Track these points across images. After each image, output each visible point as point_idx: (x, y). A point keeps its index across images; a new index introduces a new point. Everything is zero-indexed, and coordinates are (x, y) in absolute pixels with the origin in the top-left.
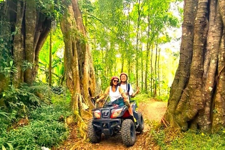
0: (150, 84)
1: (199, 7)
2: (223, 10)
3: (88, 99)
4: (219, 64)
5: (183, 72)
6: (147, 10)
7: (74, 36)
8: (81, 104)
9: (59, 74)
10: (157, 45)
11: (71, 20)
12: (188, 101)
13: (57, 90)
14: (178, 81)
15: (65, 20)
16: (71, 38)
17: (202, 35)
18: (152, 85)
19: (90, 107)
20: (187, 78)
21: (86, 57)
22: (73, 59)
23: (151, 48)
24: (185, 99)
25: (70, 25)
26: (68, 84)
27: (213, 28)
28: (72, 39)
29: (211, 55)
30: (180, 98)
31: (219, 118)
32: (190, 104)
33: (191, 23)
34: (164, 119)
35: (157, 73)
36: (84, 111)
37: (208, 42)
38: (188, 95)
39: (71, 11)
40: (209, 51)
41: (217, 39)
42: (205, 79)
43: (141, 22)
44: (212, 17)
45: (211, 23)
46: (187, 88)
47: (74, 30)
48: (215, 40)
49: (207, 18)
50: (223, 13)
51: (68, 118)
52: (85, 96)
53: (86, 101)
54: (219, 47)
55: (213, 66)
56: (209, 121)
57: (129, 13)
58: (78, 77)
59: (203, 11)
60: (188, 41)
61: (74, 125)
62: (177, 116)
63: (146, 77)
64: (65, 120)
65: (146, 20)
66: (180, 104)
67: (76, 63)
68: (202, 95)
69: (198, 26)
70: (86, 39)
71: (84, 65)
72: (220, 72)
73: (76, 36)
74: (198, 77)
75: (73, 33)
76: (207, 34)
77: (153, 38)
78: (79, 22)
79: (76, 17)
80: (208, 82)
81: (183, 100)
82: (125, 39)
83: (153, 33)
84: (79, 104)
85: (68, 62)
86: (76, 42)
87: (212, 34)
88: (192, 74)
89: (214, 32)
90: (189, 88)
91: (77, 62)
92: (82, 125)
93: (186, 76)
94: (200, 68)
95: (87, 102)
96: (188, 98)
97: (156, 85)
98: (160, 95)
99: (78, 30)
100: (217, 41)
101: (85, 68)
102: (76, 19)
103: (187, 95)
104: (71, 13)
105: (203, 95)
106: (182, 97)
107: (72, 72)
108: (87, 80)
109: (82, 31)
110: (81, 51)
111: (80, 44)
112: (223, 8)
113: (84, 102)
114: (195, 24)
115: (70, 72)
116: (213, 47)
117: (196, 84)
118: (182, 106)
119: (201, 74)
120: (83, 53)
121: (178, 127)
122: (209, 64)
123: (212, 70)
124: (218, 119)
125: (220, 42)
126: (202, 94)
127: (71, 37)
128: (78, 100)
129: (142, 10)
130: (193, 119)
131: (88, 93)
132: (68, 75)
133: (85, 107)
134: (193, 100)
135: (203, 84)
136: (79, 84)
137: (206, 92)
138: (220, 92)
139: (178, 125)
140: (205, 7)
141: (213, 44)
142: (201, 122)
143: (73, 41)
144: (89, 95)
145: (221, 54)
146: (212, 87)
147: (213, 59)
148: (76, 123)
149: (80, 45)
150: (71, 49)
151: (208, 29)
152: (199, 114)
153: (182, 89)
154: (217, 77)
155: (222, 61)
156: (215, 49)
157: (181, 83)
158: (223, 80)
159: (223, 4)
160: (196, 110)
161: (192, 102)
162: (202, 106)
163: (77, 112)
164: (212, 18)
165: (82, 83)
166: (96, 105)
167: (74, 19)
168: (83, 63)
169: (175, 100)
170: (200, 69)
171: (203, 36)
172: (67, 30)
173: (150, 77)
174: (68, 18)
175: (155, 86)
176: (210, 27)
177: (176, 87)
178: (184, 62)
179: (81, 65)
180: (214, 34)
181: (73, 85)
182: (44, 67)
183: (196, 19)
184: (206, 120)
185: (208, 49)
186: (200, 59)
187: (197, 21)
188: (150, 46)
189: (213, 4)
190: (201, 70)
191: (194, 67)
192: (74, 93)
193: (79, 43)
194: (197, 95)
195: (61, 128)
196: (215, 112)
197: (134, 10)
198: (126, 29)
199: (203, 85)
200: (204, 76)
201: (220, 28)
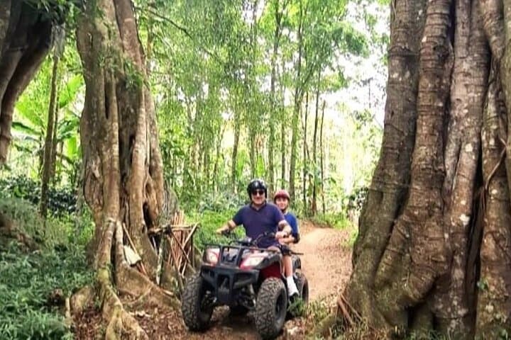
0: (302, 184)
1: (429, 11)
2: (490, 21)
3: (140, 235)
4: (483, 156)
5: (392, 173)
6: (297, 14)
7: (111, 65)
8: (118, 251)
9: (75, 157)
10: (318, 94)
11: (105, 24)
12: (408, 250)
13: (66, 201)
14: (380, 196)
15: (90, 25)
16: (102, 70)
17: (438, 80)
18: (307, 188)
19: (146, 257)
20: (404, 189)
21: (140, 122)
22: (106, 126)
23: (305, 99)
24: (400, 247)
25: (103, 39)
26: (87, 192)
27: (466, 64)
28: (105, 74)
29: (463, 132)
30: (387, 243)
31: (493, 304)
32: (412, 261)
33: (412, 49)
34: (344, 302)
35: (318, 159)
36: (126, 269)
37: (453, 98)
38: (408, 236)
39: (106, 4)
40: (457, 121)
41: (477, 93)
42: (450, 193)
43: (281, 40)
44: (461, 38)
45: (461, 52)
46: (404, 217)
47: (112, 51)
48: (472, 94)
49: (449, 39)
50: (491, 28)
51: (76, 295)
52: (132, 225)
53: (133, 239)
54: (483, 112)
55: (468, 160)
56: (464, 307)
57: (254, 17)
58: (117, 174)
59: (440, 21)
60: (404, 93)
61: (92, 315)
62: (379, 292)
63: (291, 168)
64: (68, 300)
65: (294, 37)
66: (386, 260)
67: (113, 136)
68: (443, 235)
69: (429, 58)
70: (142, 76)
71: (134, 141)
72: (490, 177)
73: (117, 66)
74: (432, 189)
75: (109, 57)
76: (451, 77)
77: (309, 77)
78: (127, 32)
79: (119, 18)
80: (459, 201)
81: (395, 249)
82: (243, 77)
83: (310, 65)
84: (114, 248)
85: (92, 133)
86: (114, 81)
87: (462, 78)
88: (416, 179)
89: (467, 74)
90: (411, 215)
91: (116, 133)
92: (114, 317)
93: (401, 184)
94: (437, 163)
95: (138, 241)
96: (408, 242)
97: (314, 187)
98: (324, 212)
99: (124, 51)
100: (476, 96)
101: (137, 151)
102: (120, 23)
103: (404, 236)
104: (107, 8)
105: (447, 236)
106: (390, 241)
107: (101, 161)
108: (141, 182)
109: (132, 55)
110: (128, 106)
111: (127, 86)
112: (490, 18)
113: (130, 244)
114: (423, 51)
115: (96, 159)
116: (466, 111)
117: (429, 206)
118: (392, 266)
119: (438, 180)
120: (132, 111)
121: (384, 327)
122: (458, 155)
123: (465, 170)
124: (490, 308)
125: (484, 100)
126: (443, 232)
127: (104, 67)
128: (110, 238)
129: (284, 12)
130: (422, 300)
131: (142, 216)
132: (90, 168)
133: (131, 255)
134: (422, 249)
135: (446, 207)
136: (116, 193)
137: (454, 227)
138: (492, 233)
139: (382, 319)
140: (445, 12)
141: (466, 105)
142: (443, 308)
143: (109, 79)
144: (144, 222)
145: (488, 130)
146: (467, 215)
147: (467, 143)
148: (97, 307)
149: (127, 90)
150: (100, 98)
151: (453, 66)
152: (438, 287)
153: (391, 220)
154: (482, 191)
155: (492, 149)
156: (474, 118)
157: (389, 202)
158: (500, 201)
159: (491, 6)
160: (430, 278)
161: (419, 255)
162: (446, 267)
163: (106, 274)
164: (462, 40)
165: (127, 188)
166: (161, 250)
167: (115, 23)
168: (133, 138)
169: (374, 248)
170: (437, 166)
171: (441, 83)
172: (92, 50)
173: (302, 168)
174: (98, 20)
175: (314, 191)
176: (458, 62)
177: (374, 210)
178: (395, 145)
179: (126, 141)
180: (468, 78)
181: (103, 194)
182: (37, 137)
183: (424, 40)
184: (455, 303)
185: (454, 116)
186: (436, 139)
187: (427, 45)
188: (302, 95)
189: (464, 6)
190: (440, 170)
191: (420, 160)
192: (103, 218)
193: (125, 84)
194: (431, 236)
195: (50, 332)
196: (483, 287)
197: (267, 12)
198: (248, 54)
199: (446, 209)
200: (446, 185)
201: (482, 65)
